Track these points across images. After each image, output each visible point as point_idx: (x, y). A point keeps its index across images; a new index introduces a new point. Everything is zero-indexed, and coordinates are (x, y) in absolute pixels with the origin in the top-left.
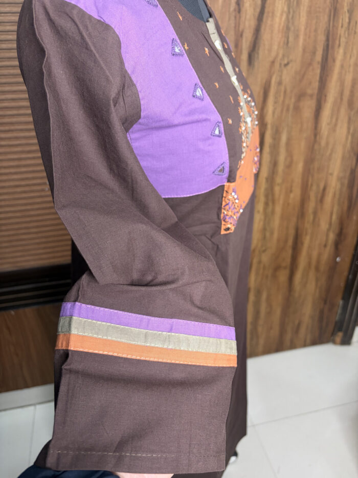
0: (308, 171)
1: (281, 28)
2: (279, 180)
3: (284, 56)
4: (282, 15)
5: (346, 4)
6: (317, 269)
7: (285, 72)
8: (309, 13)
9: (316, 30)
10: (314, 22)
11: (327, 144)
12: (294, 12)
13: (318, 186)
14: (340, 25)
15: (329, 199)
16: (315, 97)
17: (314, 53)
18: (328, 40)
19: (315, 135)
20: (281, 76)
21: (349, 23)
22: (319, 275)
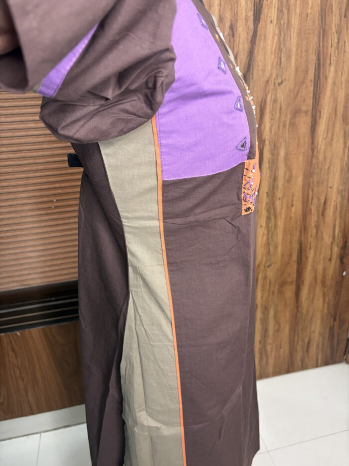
0: (307, 186)
1: (273, 49)
2: (279, 194)
3: (277, 75)
4: (273, 37)
5: (333, 26)
6: (323, 283)
7: (279, 91)
8: (299, 34)
9: (307, 51)
10: (305, 42)
11: (325, 157)
12: (285, 34)
13: (319, 200)
14: (330, 45)
15: (330, 212)
16: (310, 114)
17: (307, 72)
18: (319, 59)
19: (313, 150)
20: (276, 95)
21: (338, 42)
22: (326, 290)
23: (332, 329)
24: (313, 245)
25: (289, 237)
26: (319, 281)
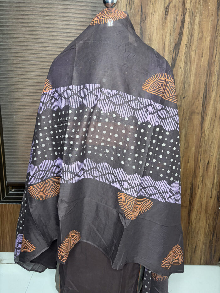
0: (197, 153)
1: (181, 81)
3: (182, 94)
4: (181, 75)
5: (215, 71)
7: (183, 101)
8: (196, 75)
9: (199, 83)
10: (199, 79)
11: (209, 138)
12: (188, 74)
13: (204, 161)
14: (213, 81)
15: (211, 169)
16: (200, 114)
17: (199, 93)
18: (206, 87)
19: (201, 134)
20: (181, 103)
21: (218, 80)
22: (208, 215)
23: (211, 241)
24: (200, 187)
25: (185, 179)
26: (203, 209)
